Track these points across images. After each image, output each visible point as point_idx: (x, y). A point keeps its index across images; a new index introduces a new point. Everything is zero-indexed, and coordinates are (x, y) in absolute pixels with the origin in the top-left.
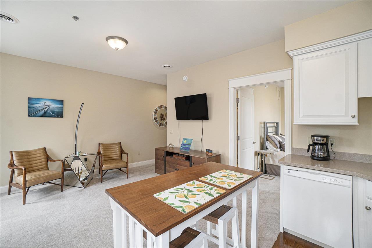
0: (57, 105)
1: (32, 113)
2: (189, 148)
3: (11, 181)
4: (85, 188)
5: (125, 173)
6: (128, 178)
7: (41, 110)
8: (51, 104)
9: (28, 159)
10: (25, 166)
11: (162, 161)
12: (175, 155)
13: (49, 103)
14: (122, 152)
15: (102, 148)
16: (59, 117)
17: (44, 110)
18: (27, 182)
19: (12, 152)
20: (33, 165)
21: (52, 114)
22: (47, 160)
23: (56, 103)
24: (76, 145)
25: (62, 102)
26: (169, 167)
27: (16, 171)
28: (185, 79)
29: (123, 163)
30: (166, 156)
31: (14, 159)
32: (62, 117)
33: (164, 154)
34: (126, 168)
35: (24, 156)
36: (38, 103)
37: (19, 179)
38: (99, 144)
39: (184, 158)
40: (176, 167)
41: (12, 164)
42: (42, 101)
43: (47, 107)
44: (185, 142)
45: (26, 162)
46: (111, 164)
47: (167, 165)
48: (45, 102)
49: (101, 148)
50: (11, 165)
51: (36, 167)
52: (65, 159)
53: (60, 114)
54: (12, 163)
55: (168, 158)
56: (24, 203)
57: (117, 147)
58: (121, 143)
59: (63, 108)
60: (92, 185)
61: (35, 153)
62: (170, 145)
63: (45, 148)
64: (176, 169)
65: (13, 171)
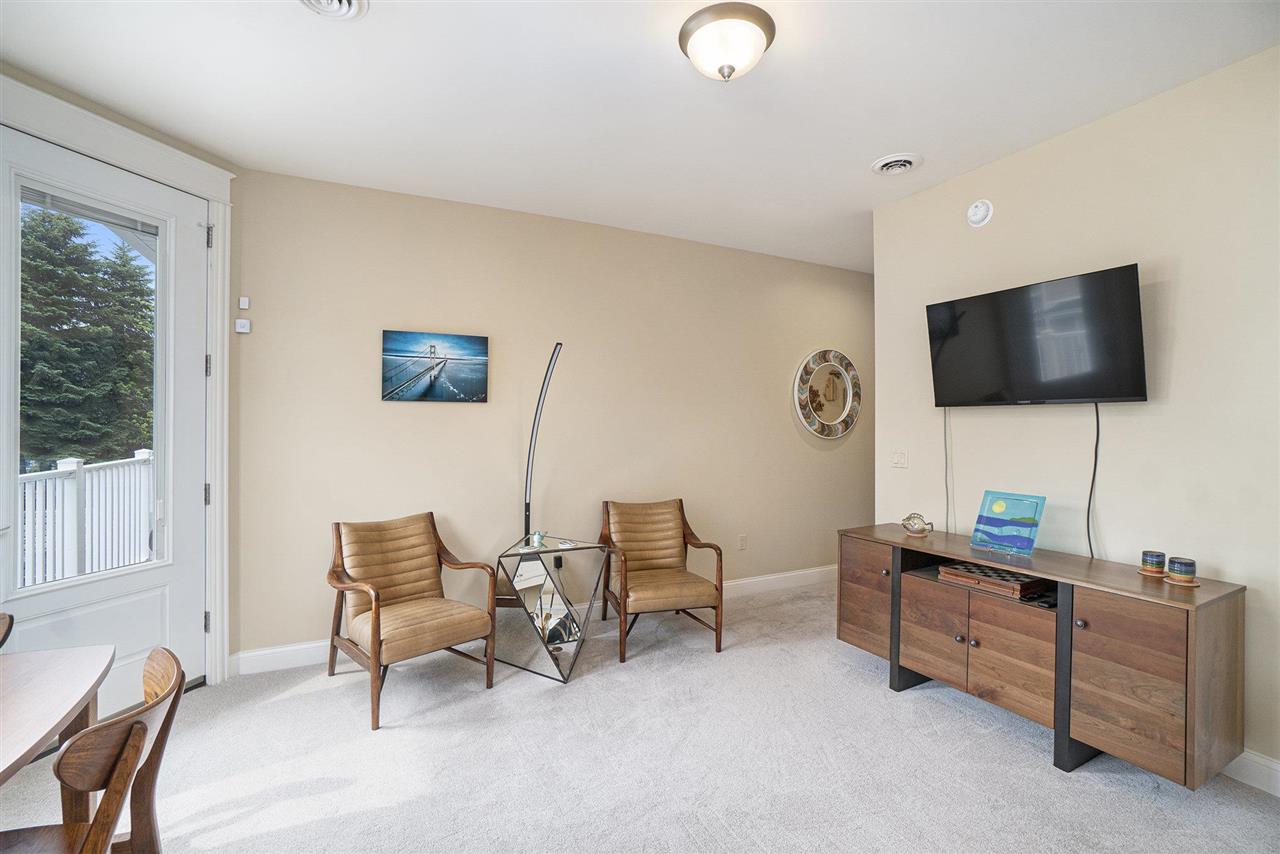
0: (468, 355)
1: (393, 387)
2: (1030, 541)
3: (337, 631)
4: (565, 681)
5: (710, 627)
6: (719, 650)
7: (419, 376)
8: (449, 351)
9: (382, 553)
10: (375, 580)
11: (876, 593)
12: (949, 570)
13: (444, 350)
14: (688, 538)
15: (617, 519)
16: (474, 401)
17: (428, 376)
18: (384, 647)
19: (338, 525)
20: (396, 576)
21: (452, 388)
22: (439, 560)
23: (465, 349)
24: (527, 506)
25: (481, 344)
26: (918, 623)
27: (350, 596)
28: (981, 212)
29: (701, 589)
30: (902, 572)
31: (346, 550)
32: (484, 400)
33: (888, 559)
34: (714, 608)
35: (372, 539)
36: (411, 349)
37: (359, 627)
38: (606, 504)
39: (1014, 591)
40: (964, 630)
41: (340, 569)
42: (424, 341)
43: (437, 365)
44: (999, 509)
45: (377, 564)
46: (657, 588)
47: (906, 611)
48: (431, 347)
49: (611, 521)
50: (337, 574)
51: (407, 586)
52: (500, 563)
53: (476, 391)
54: (338, 566)
55: (911, 581)
56: (376, 726)
57: (668, 516)
58: (681, 501)
59: (486, 365)
60: (589, 671)
61: (403, 534)
62: (909, 519)
63: (432, 513)
64: (963, 640)
65: (341, 596)
